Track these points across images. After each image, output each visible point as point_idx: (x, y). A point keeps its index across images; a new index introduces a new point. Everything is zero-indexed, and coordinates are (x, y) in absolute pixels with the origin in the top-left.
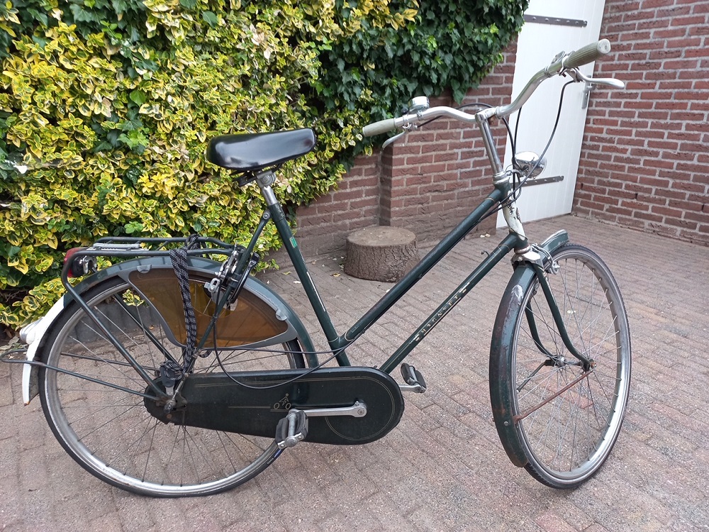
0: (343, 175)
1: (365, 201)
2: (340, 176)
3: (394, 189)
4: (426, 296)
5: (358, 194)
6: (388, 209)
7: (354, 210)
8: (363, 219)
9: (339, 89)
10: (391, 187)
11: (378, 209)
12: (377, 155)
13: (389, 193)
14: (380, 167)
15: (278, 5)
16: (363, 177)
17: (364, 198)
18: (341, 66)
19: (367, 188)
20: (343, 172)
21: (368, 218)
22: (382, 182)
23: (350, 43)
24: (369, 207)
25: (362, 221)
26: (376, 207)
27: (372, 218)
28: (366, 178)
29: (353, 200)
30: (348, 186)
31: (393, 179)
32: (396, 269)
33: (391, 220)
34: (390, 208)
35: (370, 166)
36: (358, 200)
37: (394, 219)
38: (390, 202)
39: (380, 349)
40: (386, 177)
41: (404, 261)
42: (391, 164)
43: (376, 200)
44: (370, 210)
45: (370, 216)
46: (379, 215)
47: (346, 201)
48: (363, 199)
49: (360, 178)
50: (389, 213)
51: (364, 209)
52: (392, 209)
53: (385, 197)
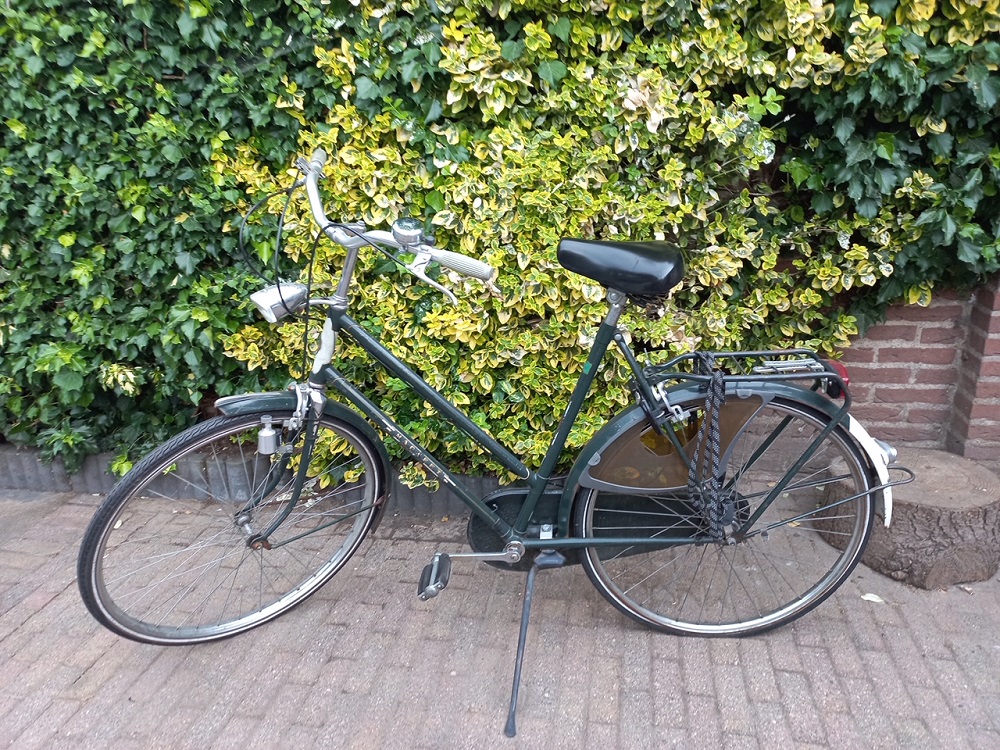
0: (851, 338)
1: (913, 390)
2: (843, 338)
3: (983, 380)
4: (948, 646)
5: (900, 376)
6: (965, 419)
7: (884, 405)
8: (903, 425)
9: (841, 176)
10: (978, 375)
11: (947, 413)
12: (963, 304)
13: (971, 386)
14: (966, 330)
15: (694, 32)
16: (917, 344)
17: (911, 384)
18: (843, 132)
19: (924, 366)
20: (851, 333)
21: (916, 425)
22: (964, 360)
23: (866, 83)
24: (923, 406)
25: (901, 430)
26: (941, 407)
27: (927, 427)
28: (924, 347)
29: (884, 386)
30: (875, 358)
31: (986, 359)
32: (911, 555)
33: (967, 443)
34: (969, 418)
35: (937, 325)
36: (896, 386)
37: (973, 442)
38: (971, 405)
39: (720, 726)
40: (973, 351)
41: (937, 544)
42: (986, 328)
43: (943, 393)
44: (926, 411)
45: (926, 422)
46: (948, 426)
47: (865, 385)
48: (908, 386)
49: (906, 345)
50: (966, 427)
51: (910, 406)
52: (974, 422)
53: (965, 392)
